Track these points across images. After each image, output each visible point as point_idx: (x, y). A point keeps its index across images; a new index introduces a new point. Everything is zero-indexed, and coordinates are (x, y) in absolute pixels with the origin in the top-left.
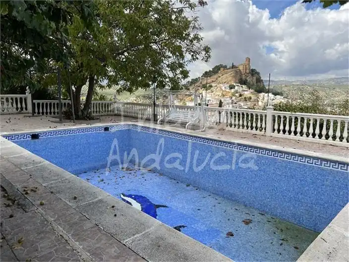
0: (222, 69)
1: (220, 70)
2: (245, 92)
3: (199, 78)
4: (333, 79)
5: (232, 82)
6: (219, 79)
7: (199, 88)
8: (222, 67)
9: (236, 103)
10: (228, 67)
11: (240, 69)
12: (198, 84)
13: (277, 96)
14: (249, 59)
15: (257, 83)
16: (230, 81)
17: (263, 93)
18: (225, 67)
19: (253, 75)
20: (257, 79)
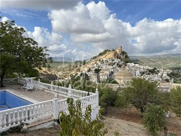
0: (108, 52)
1: (107, 52)
2: (120, 63)
3: (97, 56)
4: (166, 55)
5: (113, 58)
6: (106, 56)
7: (97, 61)
8: (108, 51)
9: (115, 68)
10: (111, 51)
11: (117, 51)
12: (96, 59)
13: (136, 64)
14: (121, 47)
15: (125, 58)
16: (112, 57)
17: (129, 63)
18: (109, 51)
19: (123, 54)
20: (125, 56)
